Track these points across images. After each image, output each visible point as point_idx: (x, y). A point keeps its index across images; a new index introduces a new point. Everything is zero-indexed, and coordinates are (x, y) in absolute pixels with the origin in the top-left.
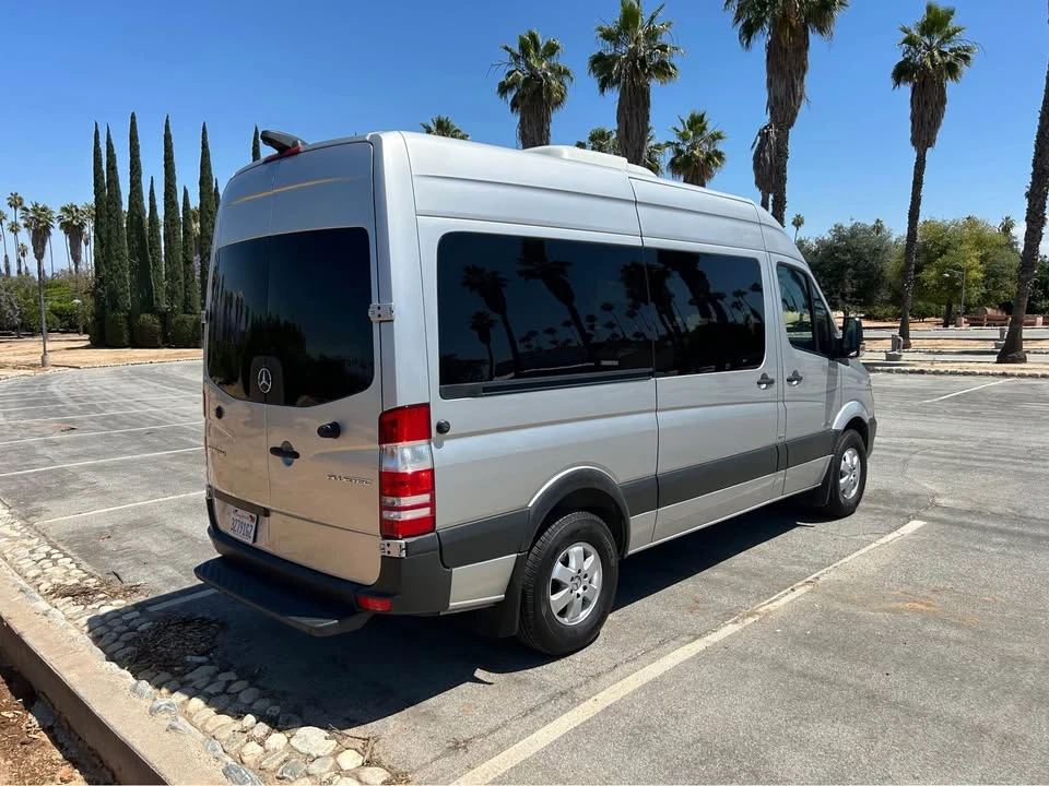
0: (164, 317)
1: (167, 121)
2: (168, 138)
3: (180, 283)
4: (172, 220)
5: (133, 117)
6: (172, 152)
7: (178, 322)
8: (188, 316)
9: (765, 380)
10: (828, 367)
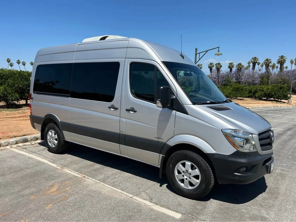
9: (113, 107)
10: (162, 110)
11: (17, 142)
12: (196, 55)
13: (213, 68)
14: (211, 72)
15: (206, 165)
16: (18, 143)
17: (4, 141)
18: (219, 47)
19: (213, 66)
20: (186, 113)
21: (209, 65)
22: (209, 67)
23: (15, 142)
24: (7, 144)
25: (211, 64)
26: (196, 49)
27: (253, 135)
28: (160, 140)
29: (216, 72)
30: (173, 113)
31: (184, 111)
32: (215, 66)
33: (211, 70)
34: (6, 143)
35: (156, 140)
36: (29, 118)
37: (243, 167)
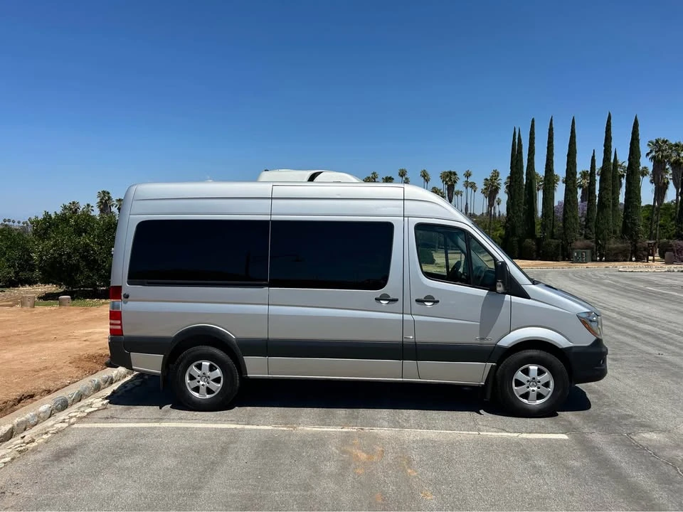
0: (539, 241)
1: (551, 120)
2: (551, 130)
3: (550, 220)
4: (548, 180)
5: (533, 121)
6: (552, 139)
7: (546, 244)
8: (553, 240)
9: (385, 297)
10: (486, 297)
20: (527, 297)
30: (506, 299)
31: (524, 295)
35: (478, 342)
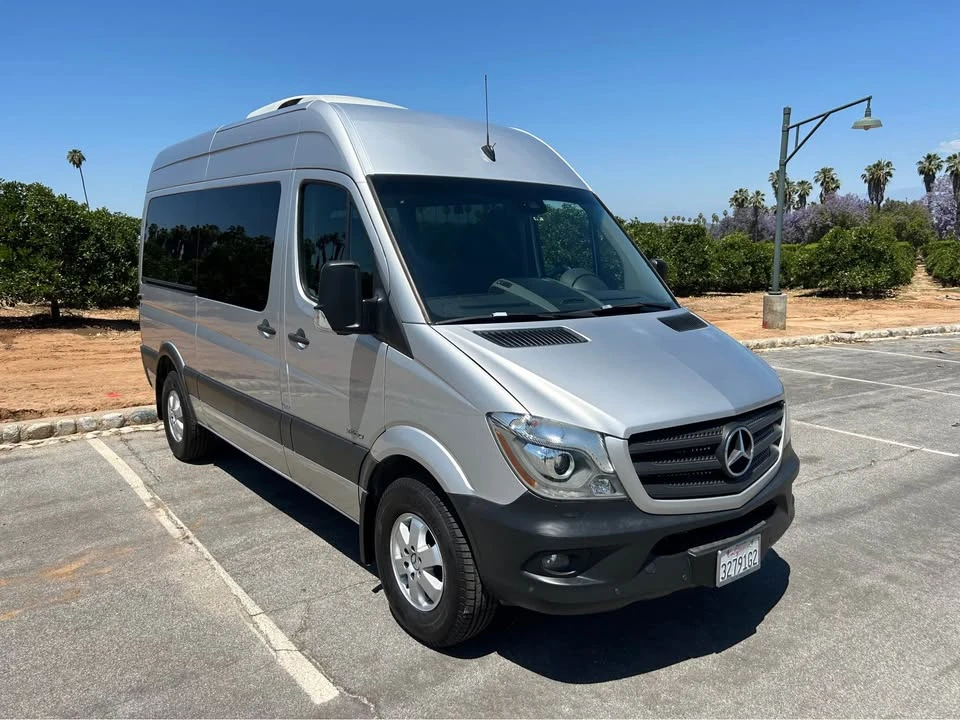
9: (266, 326)
10: (356, 344)
11: (125, 421)
12: (786, 131)
13: (939, 175)
14: (929, 189)
15: (454, 535)
16: (127, 423)
17: (87, 418)
18: (869, 99)
19: (939, 167)
20: (408, 352)
21: (920, 162)
22: (921, 172)
23: (118, 422)
24: (94, 425)
25: (929, 157)
26: (787, 112)
27: (607, 438)
28: (358, 440)
29: (951, 187)
30: (380, 352)
32: (945, 166)
33: (929, 178)
34: (92, 422)
35: (349, 437)
36: (139, 355)
37: (549, 553)
